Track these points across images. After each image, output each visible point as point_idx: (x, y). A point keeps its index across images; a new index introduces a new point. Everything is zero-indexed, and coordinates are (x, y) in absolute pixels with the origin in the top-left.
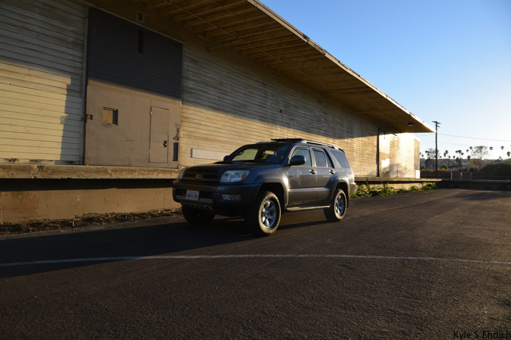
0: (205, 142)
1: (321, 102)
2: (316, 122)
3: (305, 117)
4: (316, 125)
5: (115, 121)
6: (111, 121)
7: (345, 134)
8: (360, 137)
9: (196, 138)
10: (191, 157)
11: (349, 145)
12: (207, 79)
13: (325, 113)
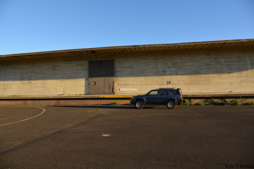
0: (125, 86)
2: (205, 66)
5: (95, 84)
6: (94, 84)
9: (121, 85)
10: (120, 91)
12: (125, 66)
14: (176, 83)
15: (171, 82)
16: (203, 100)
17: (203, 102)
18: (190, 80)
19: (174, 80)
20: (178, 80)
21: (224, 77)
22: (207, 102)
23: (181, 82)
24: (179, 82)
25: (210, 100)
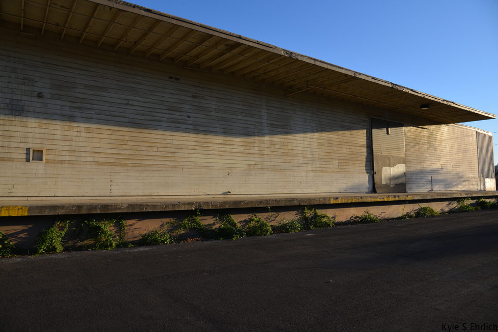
1: (178, 79)
2: (167, 112)
3: (127, 104)
4: (167, 116)
7: (265, 128)
8: (313, 131)
11: (276, 146)
13: (193, 97)
14: (64, 158)
15: (44, 153)
16: (167, 223)
17: (165, 228)
18: (116, 152)
19: (58, 148)
20: (73, 148)
21: (212, 152)
22: (178, 227)
23: (83, 154)
24: (77, 154)
25: (189, 221)
